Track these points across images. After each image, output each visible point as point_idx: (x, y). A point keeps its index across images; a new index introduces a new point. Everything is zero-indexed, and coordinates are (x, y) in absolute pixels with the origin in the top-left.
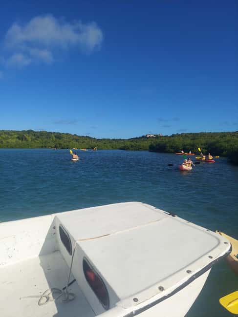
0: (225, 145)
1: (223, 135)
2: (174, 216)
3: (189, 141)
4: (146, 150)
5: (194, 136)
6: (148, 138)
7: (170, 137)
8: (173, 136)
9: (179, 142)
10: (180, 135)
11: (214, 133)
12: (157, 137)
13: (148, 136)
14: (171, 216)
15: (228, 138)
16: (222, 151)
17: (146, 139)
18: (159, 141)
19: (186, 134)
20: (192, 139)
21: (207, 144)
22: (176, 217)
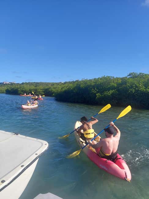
0: (54, 90)
1: (53, 84)
2: (17, 135)
3: (33, 87)
4: (3, 93)
5: (37, 84)
6: (5, 84)
7: (21, 84)
8: (23, 84)
9: (27, 88)
10: (27, 83)
11: (48, 83)
12: (12, 84)
13: (5, 83)
14: (15, 135)
15: (55, 86)
16: (53, 93)
17: (3, 85)
18: (13, 87)
19: (31, 83)
20: (35, 86)
21: (44, 89)
22: (19, 135)
